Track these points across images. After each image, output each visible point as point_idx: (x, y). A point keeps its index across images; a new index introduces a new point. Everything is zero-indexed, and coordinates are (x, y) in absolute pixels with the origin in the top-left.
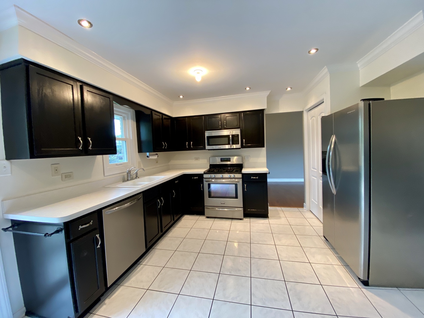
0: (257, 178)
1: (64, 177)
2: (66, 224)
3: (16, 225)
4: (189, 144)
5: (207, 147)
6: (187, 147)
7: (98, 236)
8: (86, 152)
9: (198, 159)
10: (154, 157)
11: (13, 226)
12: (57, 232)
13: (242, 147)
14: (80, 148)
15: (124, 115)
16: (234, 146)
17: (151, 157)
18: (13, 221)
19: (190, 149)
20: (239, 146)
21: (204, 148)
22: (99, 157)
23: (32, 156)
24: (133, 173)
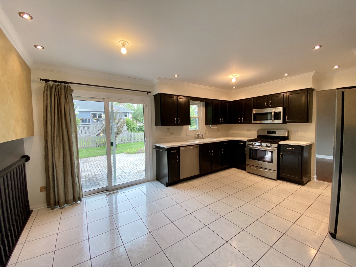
0: (293, 149)
1: (171, 134)
2: (168, 148)
3: (157, 147)
4: (241, 120)
5: (253, 122)
6: (239, 121)
7: (178, 157)
8: (177, 124)
9: (249, 131)
10: (214, 127)
11: (156, 148)
12: (166, 151)
13: (284, 122)
14: (175, 122)
15: (198, 104)
16: (277, 121)
17: (212, 128)
18: (156, 146)
19: (241, 123)
20: (281, 121)
21: (251, 123)
22: (185, 126)
23: (161, 125)
24: (200, 135)
